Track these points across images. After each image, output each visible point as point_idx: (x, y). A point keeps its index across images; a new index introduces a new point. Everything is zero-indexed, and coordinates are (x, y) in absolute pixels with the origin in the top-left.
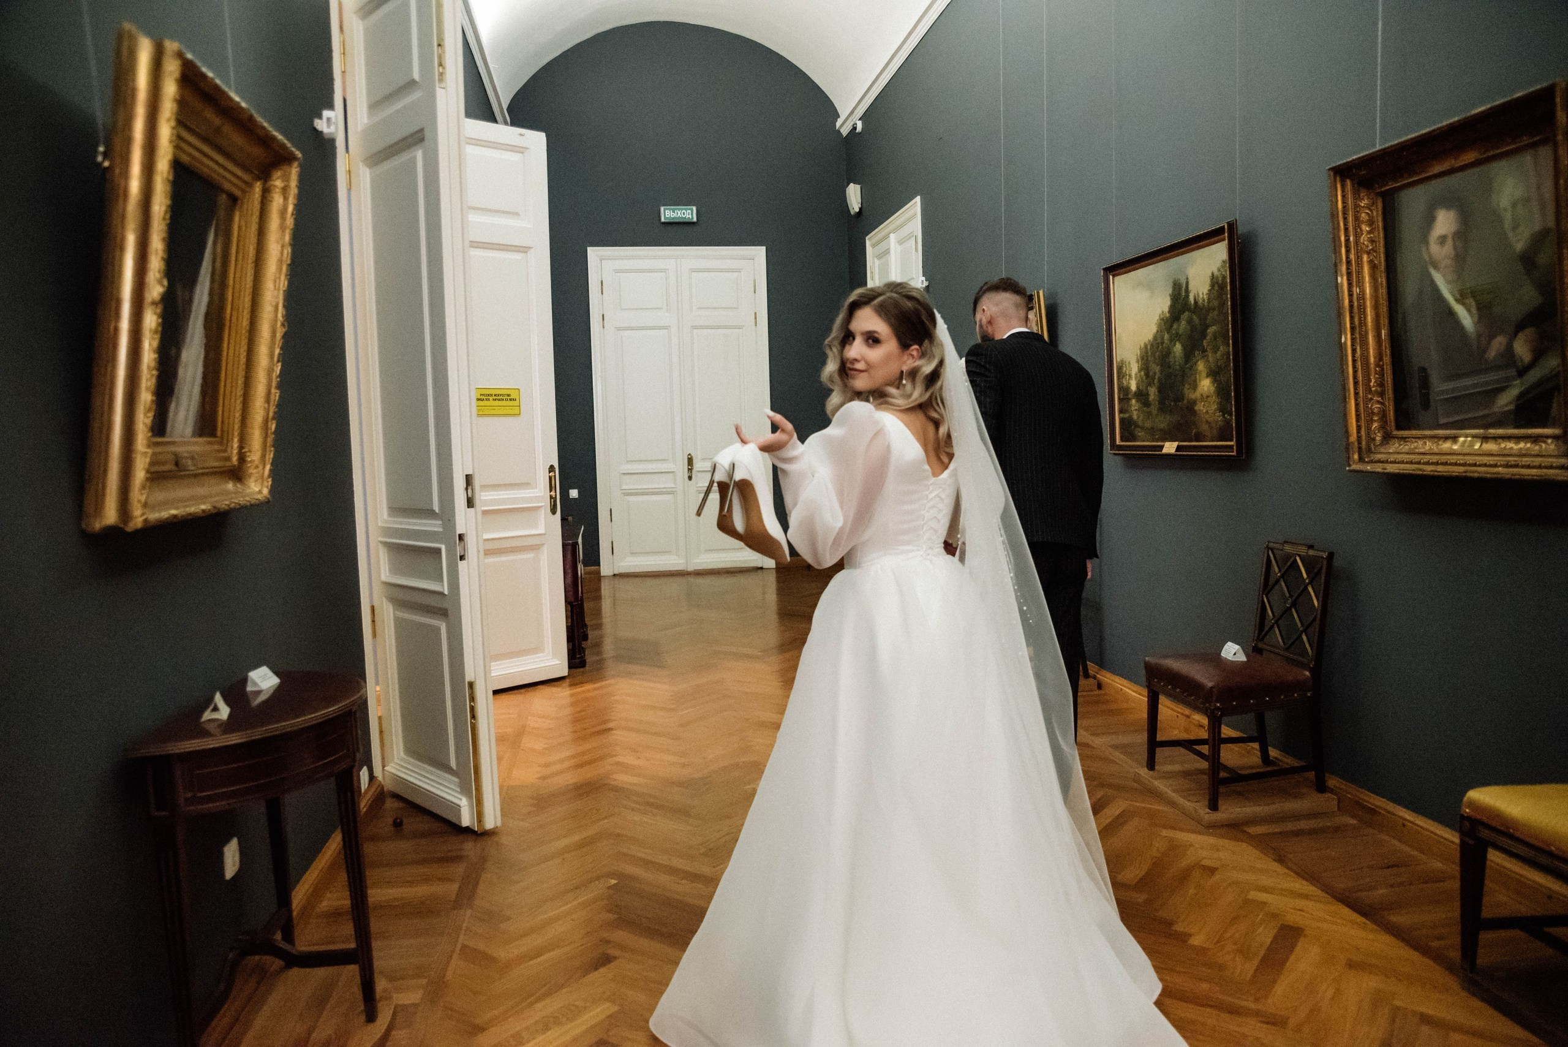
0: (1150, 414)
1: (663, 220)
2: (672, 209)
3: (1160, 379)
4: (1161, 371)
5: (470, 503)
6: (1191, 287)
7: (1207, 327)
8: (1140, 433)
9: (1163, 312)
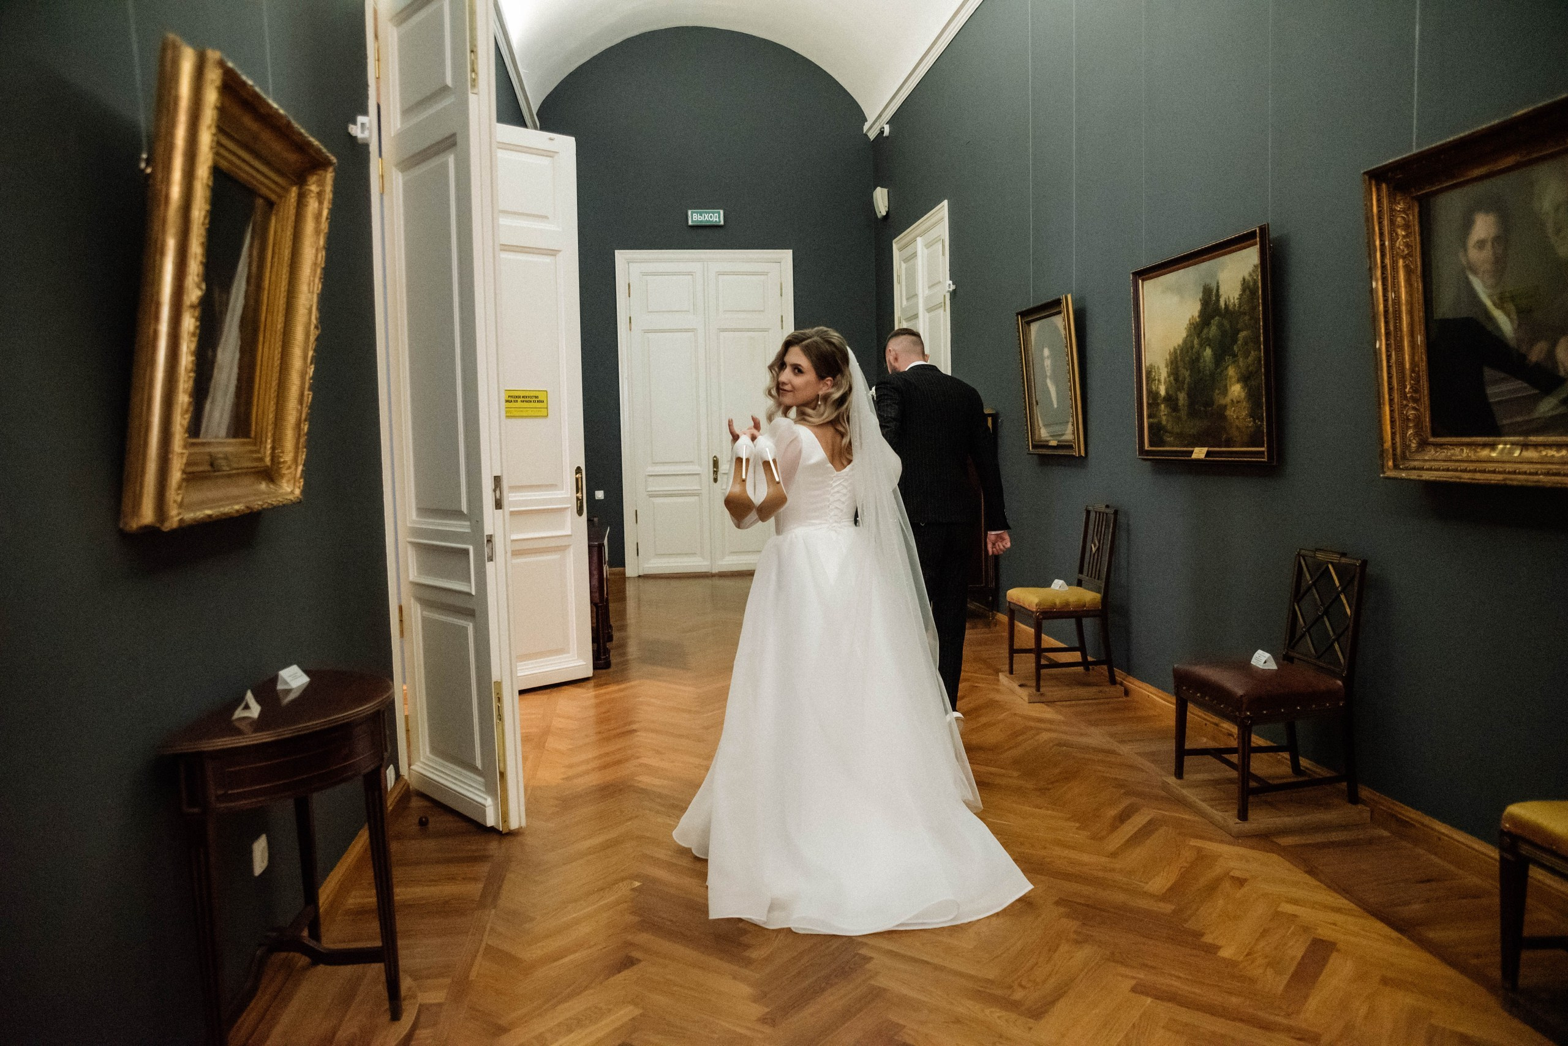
0: (1179, 418)
1: (690, 223)
2: (699, 212)
3: (1189, 384)
4: (1191, 376)
5: (499, 505)
6: (1222, 291)
7: (1238, 331)
8: (1169, 439)
9: (1193, 317)
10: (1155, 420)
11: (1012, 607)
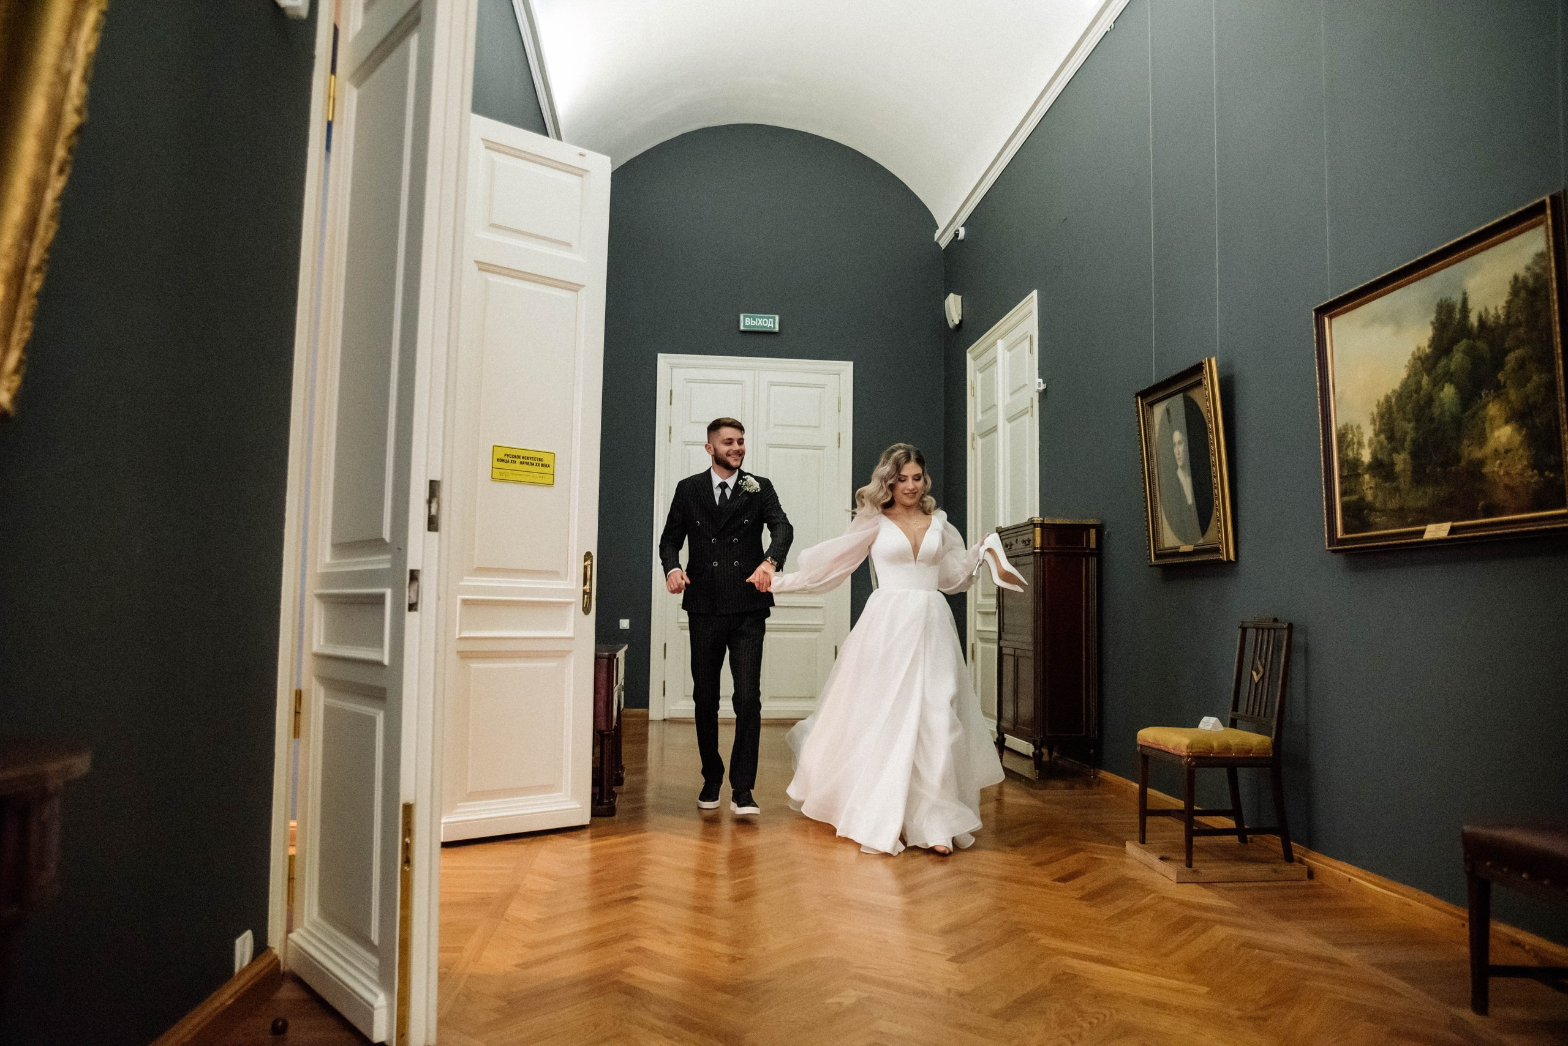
0: (1397, 489)
1: (742, 328)
2: (753, 317)
3: (1414, 441)
4: (1417, 429)
5: (433, 524)
6: (1470, 305)
7: (1506, 352)
8: (1377, 519)
9: (1419, 349)
10: (1354, 498)
11: (1146, 752)
